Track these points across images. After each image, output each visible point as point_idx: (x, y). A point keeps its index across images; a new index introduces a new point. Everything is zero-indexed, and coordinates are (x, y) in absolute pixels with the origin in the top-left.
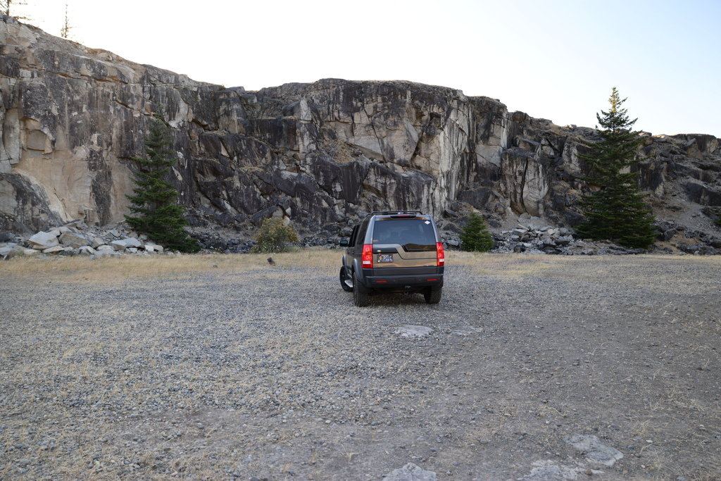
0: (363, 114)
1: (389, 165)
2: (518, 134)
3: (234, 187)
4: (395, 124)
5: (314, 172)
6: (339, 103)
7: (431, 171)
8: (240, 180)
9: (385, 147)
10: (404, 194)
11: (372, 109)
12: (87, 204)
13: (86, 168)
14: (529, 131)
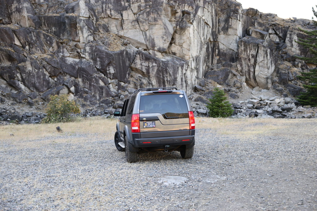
0: (129, 12)
1: (151, 52)
2: (251, 26)
3: (27, 71)
4: (155, 20)
5: (92, 58)
6: (111, 3)
7: (184, 56)
8: (31, 65)
9: (148, 38)
10: (163, 74)
11: (137, 8)
14: (259, 23)
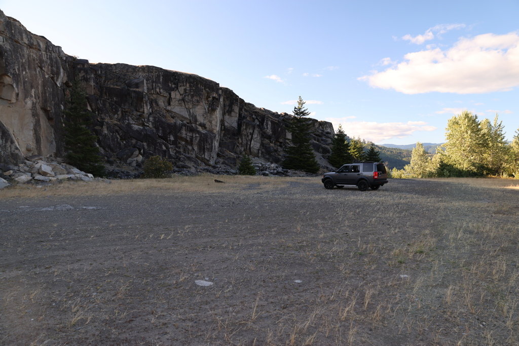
0: (177, 93)
1: (194, 125)
2: (242, 111)
4: (198, 102)
5: (155, 127)
6: (160, 83)
7: (213, 130)
8: (107, 129)
9: (191, 114)
10: (204, 143)
11: (183, 90)
12: (31, 143)
13: (31, 115)
14: (245, 109)
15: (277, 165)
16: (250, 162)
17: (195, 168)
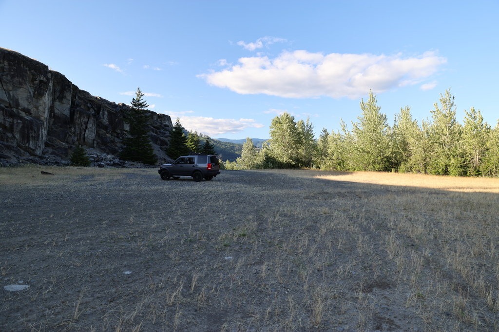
1: (15, 110)
7: (40, 117)
9: (11, 97)
10: (28, 131)
15: (113, 156)
16: (84, 153)
17: (17, 158)
